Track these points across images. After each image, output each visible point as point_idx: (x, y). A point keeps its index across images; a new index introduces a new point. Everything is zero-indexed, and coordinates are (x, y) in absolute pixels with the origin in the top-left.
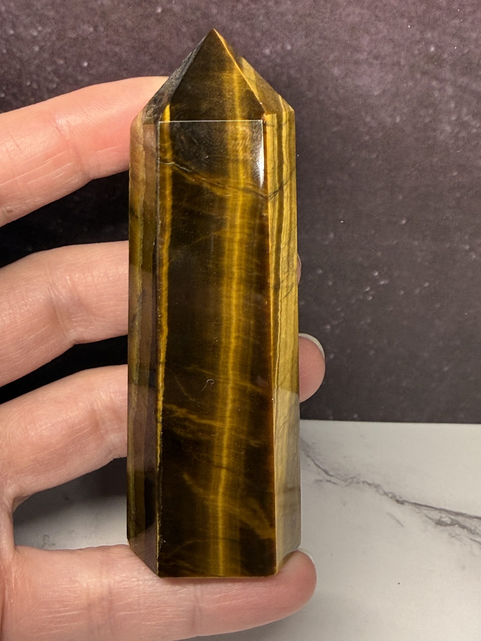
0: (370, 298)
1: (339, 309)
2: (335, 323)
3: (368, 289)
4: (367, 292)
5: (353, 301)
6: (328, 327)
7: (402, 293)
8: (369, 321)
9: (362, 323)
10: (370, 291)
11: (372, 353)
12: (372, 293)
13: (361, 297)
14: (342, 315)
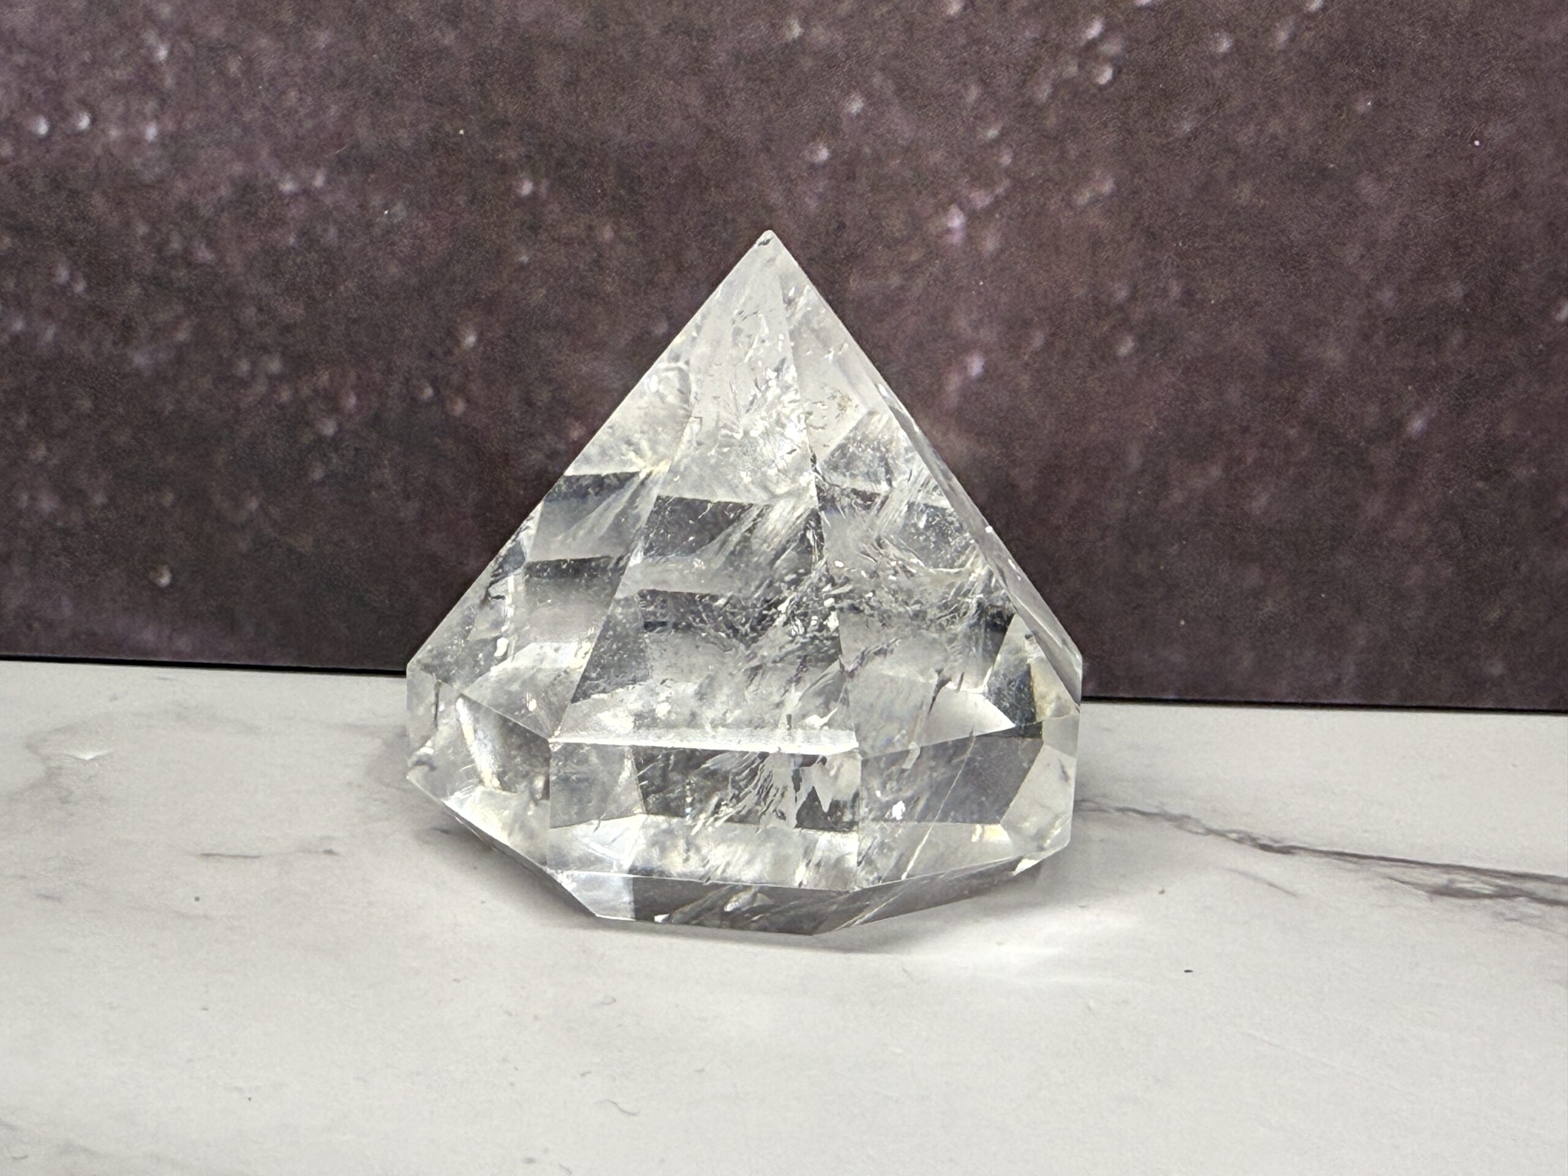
0: (1106, 75)
1: (992, 133)
2: (981, 199)
3: (1095, 30)
4: (1092, 44)
5: (1043, 92)
6: (956, 221)
7: (1225, 45)
8: (1107, 187)
9: (1084, 197)
10: (1102, 37)
11: (1126, 347)
12: (1113, 47)
13: (1073, 70)
14: (1006, 160)
